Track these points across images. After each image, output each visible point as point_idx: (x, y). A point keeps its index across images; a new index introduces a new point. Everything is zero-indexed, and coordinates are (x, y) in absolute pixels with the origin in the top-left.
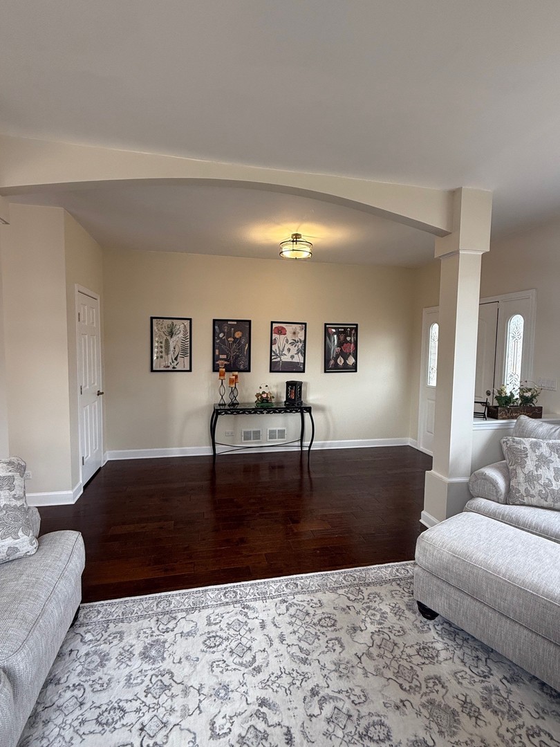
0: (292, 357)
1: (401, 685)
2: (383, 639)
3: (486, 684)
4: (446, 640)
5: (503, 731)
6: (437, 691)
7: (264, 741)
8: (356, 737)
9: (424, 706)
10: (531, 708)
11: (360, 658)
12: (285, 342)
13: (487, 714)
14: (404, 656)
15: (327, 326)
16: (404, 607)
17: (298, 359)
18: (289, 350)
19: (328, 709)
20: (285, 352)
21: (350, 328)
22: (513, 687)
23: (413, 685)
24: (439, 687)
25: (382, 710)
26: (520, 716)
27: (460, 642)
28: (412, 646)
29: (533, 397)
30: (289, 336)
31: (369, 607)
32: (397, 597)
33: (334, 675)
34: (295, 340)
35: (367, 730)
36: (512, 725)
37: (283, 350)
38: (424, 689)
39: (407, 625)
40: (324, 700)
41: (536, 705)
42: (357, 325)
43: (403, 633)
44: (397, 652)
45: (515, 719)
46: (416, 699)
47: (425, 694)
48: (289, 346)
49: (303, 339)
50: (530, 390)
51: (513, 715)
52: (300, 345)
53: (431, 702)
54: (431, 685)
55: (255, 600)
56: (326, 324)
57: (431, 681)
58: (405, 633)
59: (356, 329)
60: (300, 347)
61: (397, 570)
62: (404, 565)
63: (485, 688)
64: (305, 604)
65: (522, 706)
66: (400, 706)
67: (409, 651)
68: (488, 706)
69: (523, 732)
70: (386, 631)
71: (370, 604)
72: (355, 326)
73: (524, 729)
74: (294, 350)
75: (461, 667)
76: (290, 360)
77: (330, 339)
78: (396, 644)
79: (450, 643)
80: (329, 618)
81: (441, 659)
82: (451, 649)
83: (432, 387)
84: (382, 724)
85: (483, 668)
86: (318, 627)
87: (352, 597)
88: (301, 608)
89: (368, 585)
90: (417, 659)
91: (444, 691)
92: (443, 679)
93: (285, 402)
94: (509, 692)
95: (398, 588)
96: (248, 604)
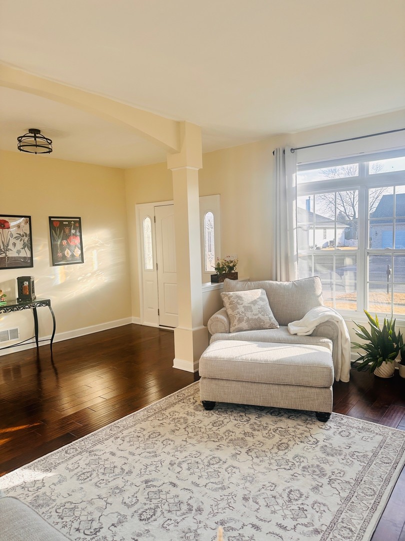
0: (19, 252)
1: (214, 441)
2: (192, 428)
3: (250, 423)
4: (223, 415)
5: (265, 435)
6: (231, 435)
7: (161, 493)
8: (206, 467)
9: (228, 443)
10: (271, 423)
11: (186, 441)
12: (9, 237)
13: (256, 433)
14: (208, 430)
15: (52, 219)
16: (193, 411)
17: (26, 253)
18: (14, 244)
19: (185, 466)
20: (10, 247)
21: (73, 221)
22: (261, 419)
23: (219, 438)
24: (231, 433)
25: (211, 453)
26: (268, 427)
27: (230, 413)
28: (208, 425)
29: (234, 266)
30: (13, 230)
31: (174, 419)
32: (187, 408)
33: (178, 453)
34: (20, 234)
35: (209, 462)
36: (267, 431)
37: (8, 245)
38: (225, 438)
39: (200, 417)
40: (179, 465)
41: (272, 421)
42: (80, 218)
43: (200, 421)
44: (203, 430)
45: (267, 429)
46: (224, 442)
47: (227, 438)
48: (14, 241)
49: (28, 232)
50: (232, 262)
51: (265, 428)
52: (26, 239)
53: (231, 440)
54: (227, 434)
55: (95, 445)
56: (50, 218)
57: (226, 433)
58: (202, 421)
59: (80, 222)
60: (26, 241)
61: (178, 396)
62: (179, 392)
63: (250, 425)
64: (133, 433)
65: (267, 424)
66: (218, 448)
67: (208, 427)
68: (255, 430)
69: (272, 431)
70: (191, 424)
71: (173, 417)
72: (78, 220)
73: (272, 430)
74: (19, 244)
75: (236, 422)
76: (16, 255)
77: (56, 232)
78: (200, 428)
79: (226, 415)
80: (154, 433)
81: (225, 423)
82: (227, 418)
83: (150, 270)
84: (214, 458)
85: (245, 418)
86: (151, 440)
87: (160, 419)
88: (132, 436)
89: (166, 409)
90: (215, 428)
91: (234, 434)
92: (231, 430)
93: (18, 299)
94: (260, 422)
95: (184, 404)
96: (91, 449)
